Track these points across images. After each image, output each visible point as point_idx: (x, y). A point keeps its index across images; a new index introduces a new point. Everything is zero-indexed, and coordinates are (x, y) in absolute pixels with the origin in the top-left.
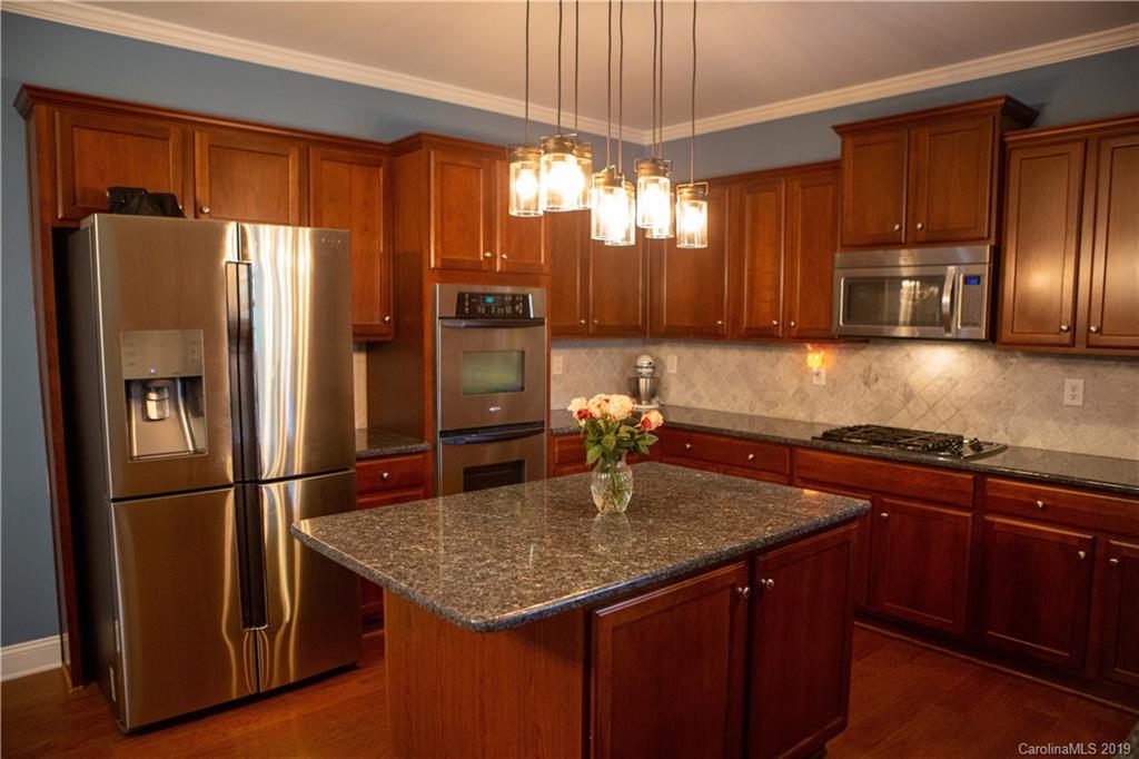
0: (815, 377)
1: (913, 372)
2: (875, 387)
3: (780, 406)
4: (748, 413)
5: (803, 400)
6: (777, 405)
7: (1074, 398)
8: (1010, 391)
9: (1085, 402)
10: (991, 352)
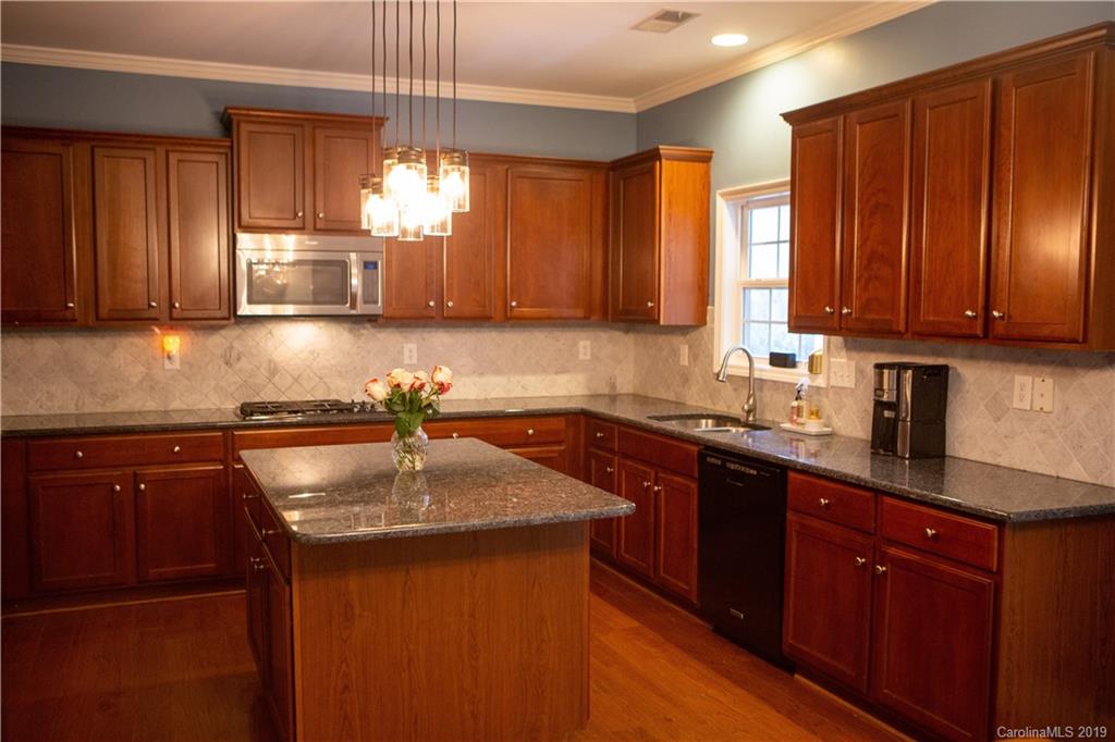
0: (167, 361)
1: (276, 349)
2: (238, 366)
3: (120, 399)
4: (73, 411)
5: (152, 388)
6: (117, 397)
7: (411, 358)
8: (363, 357)
9: (418, 360)
10: (346, 326)
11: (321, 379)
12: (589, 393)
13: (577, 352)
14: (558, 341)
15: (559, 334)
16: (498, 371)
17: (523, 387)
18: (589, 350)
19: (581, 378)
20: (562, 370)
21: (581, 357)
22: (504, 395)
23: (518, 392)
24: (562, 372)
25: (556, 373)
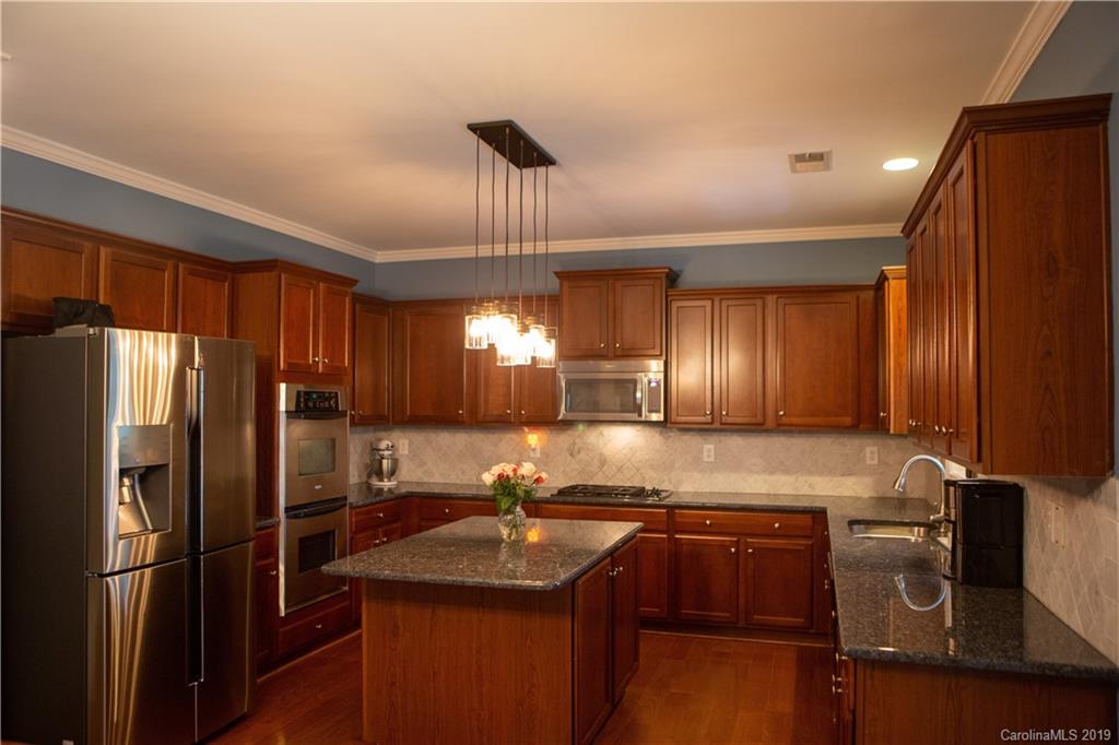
0: (531, 452)
1: (605, 445)
2: (578, 457)
7: (709, 456)
8: (671, 454)
9: (716, 459)
10: (658, 429)
11: (638, 470)
12: (875, 495)
13: (865, 456)
14: (845, 446)
15: (846, 440)
16: (787, 471)
17: (810, 486)
18: (876, 456)
19: (868, 480)
20: (849, 473)
21: (868, 462)
22: (793, 493)
23: (806, 491)
24: (850, 475)
25: (843, 475)
